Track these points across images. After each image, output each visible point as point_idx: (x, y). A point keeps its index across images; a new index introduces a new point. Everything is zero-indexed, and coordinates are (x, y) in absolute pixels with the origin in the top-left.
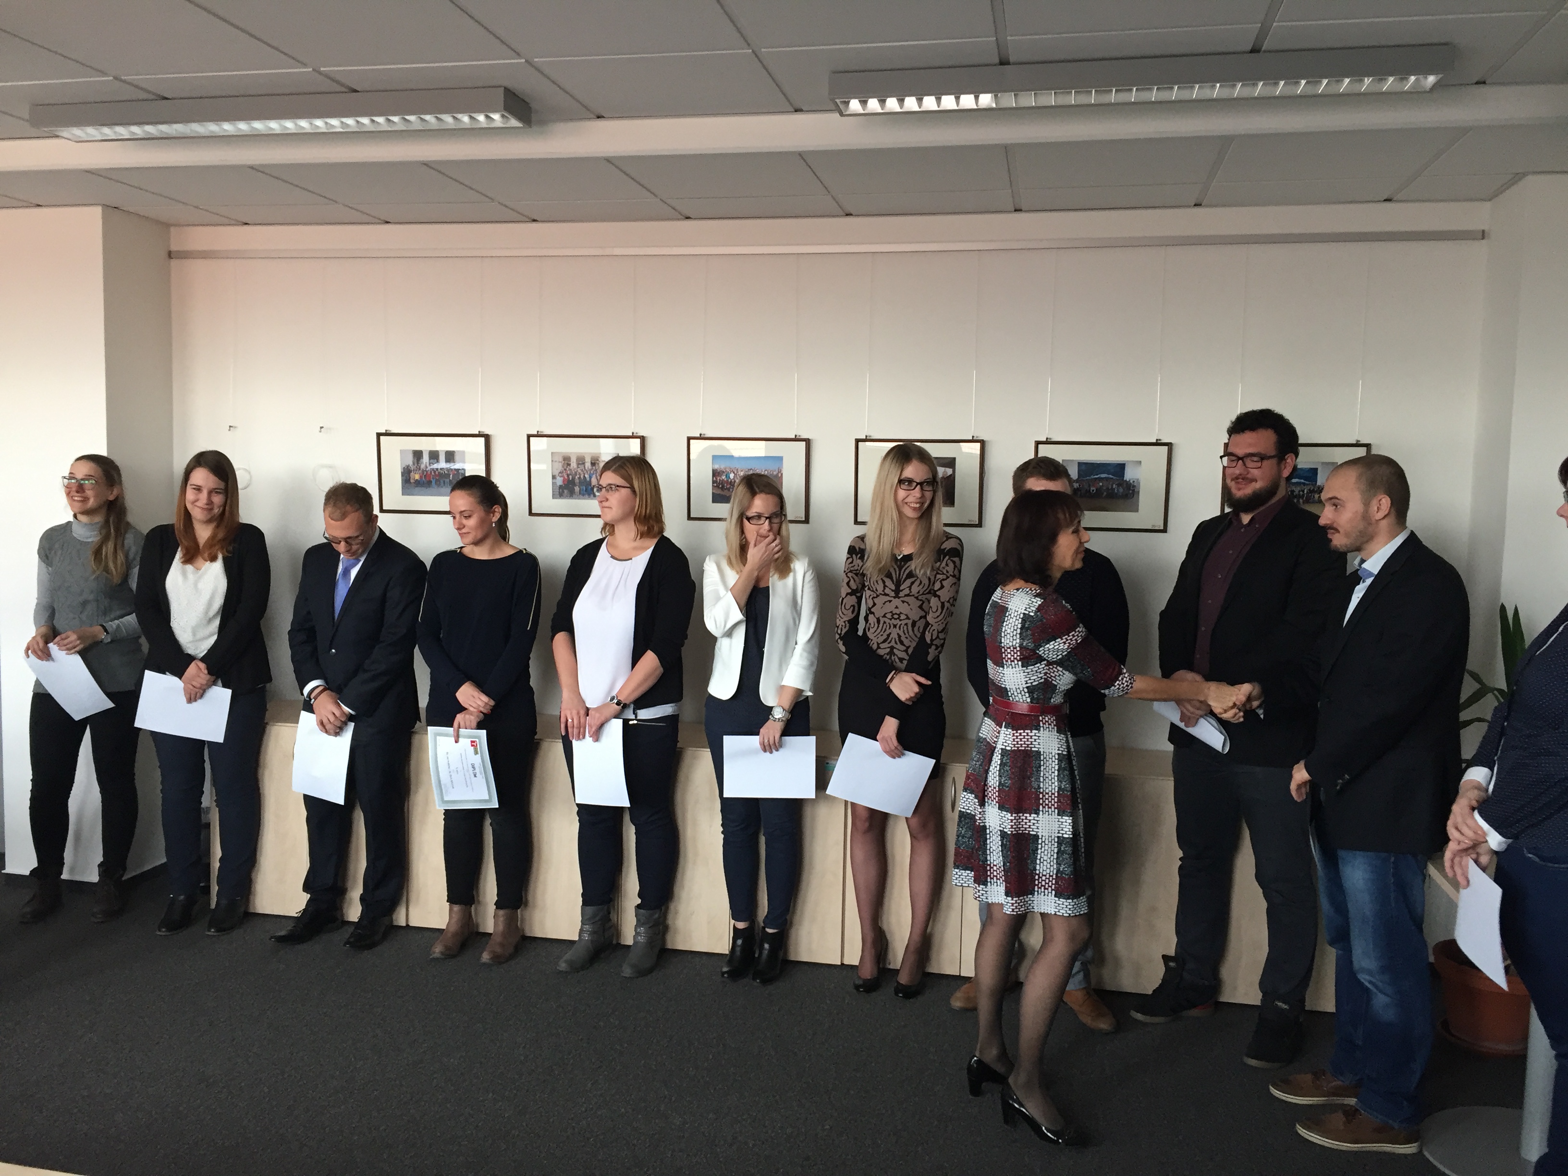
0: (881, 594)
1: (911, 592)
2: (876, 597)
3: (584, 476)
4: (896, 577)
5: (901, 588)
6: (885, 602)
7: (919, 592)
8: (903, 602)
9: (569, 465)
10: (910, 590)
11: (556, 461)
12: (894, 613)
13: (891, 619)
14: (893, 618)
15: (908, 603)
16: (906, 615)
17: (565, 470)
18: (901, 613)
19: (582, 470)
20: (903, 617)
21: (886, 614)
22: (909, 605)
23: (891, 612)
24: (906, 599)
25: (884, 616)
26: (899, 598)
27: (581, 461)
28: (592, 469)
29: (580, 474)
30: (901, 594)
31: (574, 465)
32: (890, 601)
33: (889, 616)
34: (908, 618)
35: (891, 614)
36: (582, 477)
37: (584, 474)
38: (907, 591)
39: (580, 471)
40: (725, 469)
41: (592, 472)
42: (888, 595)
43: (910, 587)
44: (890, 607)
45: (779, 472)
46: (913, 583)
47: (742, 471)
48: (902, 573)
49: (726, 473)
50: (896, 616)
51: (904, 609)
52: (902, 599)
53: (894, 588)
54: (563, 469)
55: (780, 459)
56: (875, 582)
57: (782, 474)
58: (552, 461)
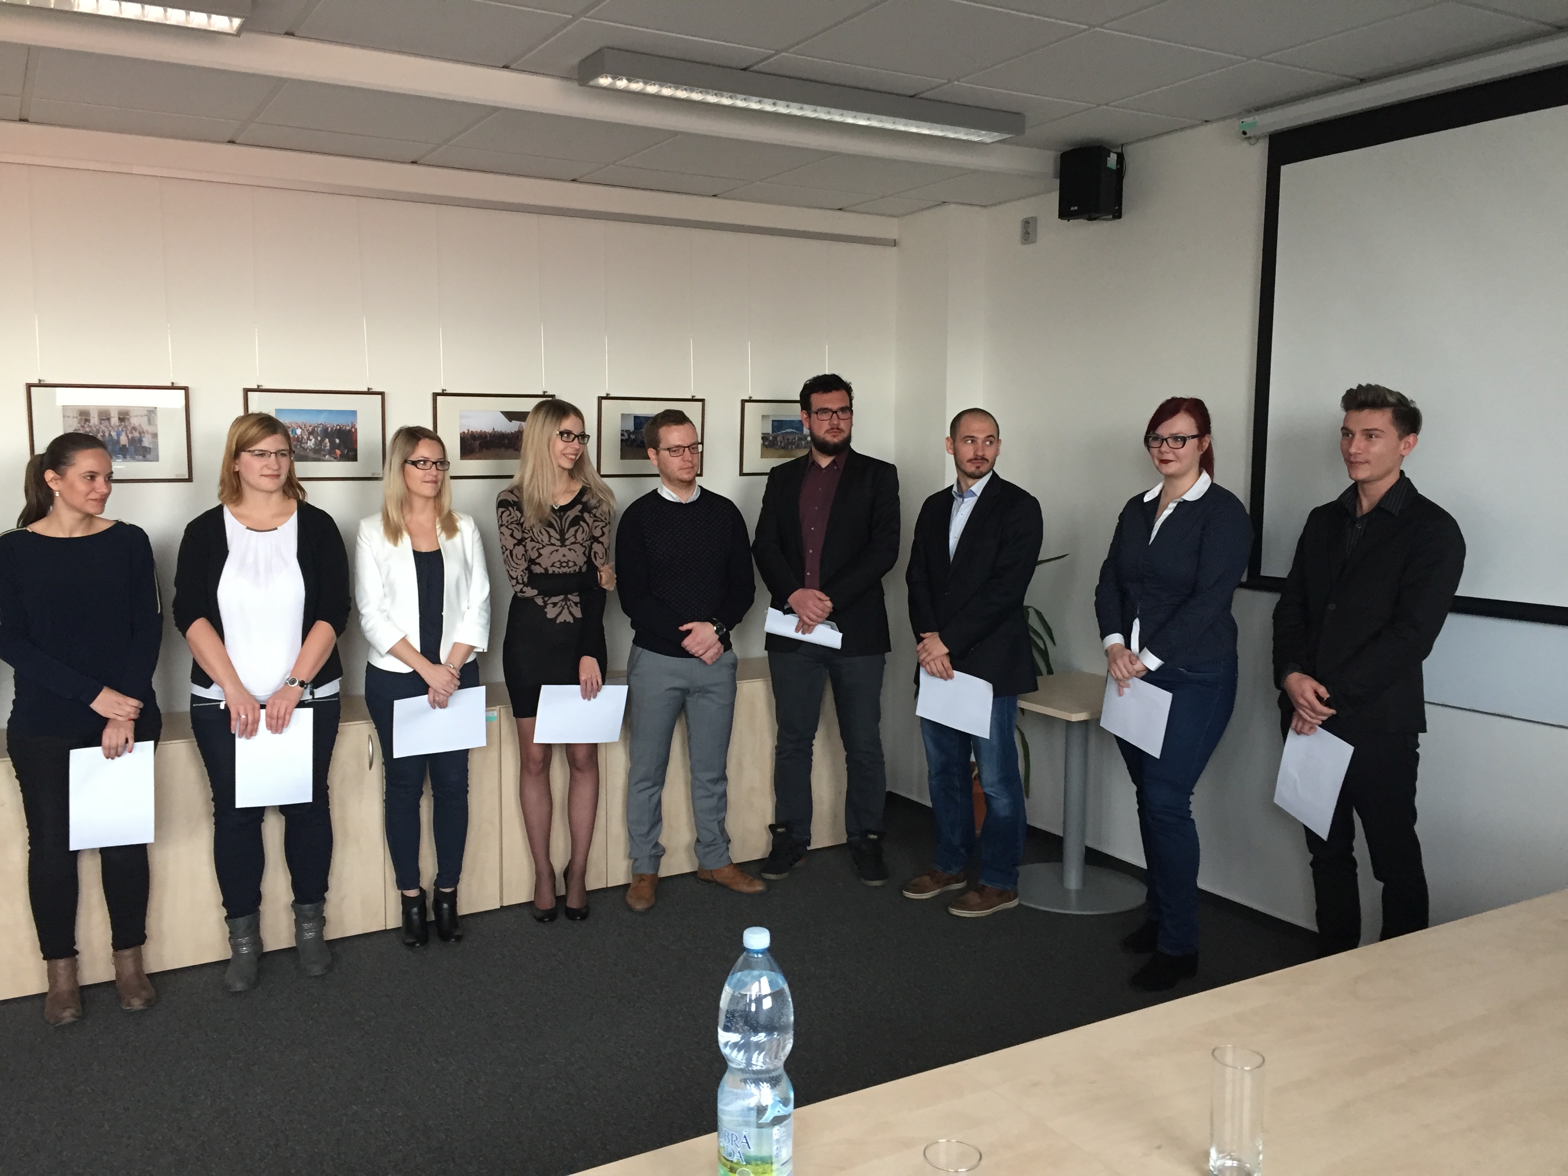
0: (547, 544)
1: (576, 540)
2: (542, 548)
3: (110, 435)
4: (559, 527)
5: (566, 537)
6: (553, 552)
7: (583, 540)
8: (570, 550)
9: (87, 420)
10: (575, 538)
11: (68, 417)
12: (562, 561)
13: (559, 568)
14: (562, 566)
15: (574, 550)
16: (574, 562)
17: (83, 427)
18: (569, 561)
19: (106, 427)
20: (571, 564)
21: (554, 563)
22: (576, 552)
23: (559, 561)
24: (572, 547)
25: (553, 566)
26: (565, 546)
27: (105, 416)
28: (120, 426)
29: (103, 432)
30: (567, 543)
31: (94, 420)
32: (557, 551)
33: (558, 564)
34: (575, 565)
35: (559, 563)
36: (107, 434)
37: (110, 431)
38: (572, 540)
39: (104, 428)
40: (291, 424)
41: (120, 429)
42: (554, 545)
43: (575, 535)
44: (557, 557)
45: (352, 427)
46: (576, 531)
47: (310, 426)
48: (563, 523)
49: (291, 429)
50: (564, 564)
51: (571, 556)
52: (568, 547)
53: (558, 537)
54: (79, 425)
55: (354, 413)
56: (539, 533)
57: (356, 430)
58: (64, 416)
